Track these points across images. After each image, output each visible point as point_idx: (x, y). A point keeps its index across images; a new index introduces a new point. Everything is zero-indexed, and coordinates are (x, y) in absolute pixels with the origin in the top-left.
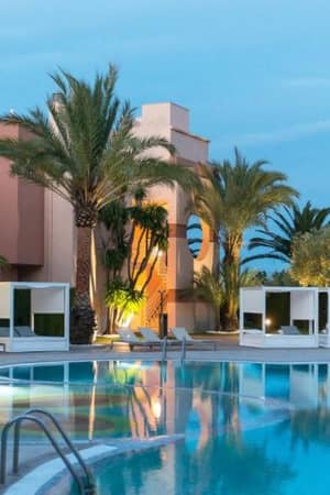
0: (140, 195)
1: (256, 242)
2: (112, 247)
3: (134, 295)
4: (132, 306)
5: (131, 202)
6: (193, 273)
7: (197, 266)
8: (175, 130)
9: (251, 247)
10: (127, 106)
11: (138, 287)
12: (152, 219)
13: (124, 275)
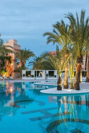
0: (7, 54)
1: (30, 63)
2: (2, 63)
3: (6, 71)
4: (5, 73)
5: (5, 55)
6: (17, 67)
7: (18, 66)
8: (14, 44)
9: (29, 63)
10: (2, 40)
11: (7, 70)
12: (9, 59)
13: (4, 68)
